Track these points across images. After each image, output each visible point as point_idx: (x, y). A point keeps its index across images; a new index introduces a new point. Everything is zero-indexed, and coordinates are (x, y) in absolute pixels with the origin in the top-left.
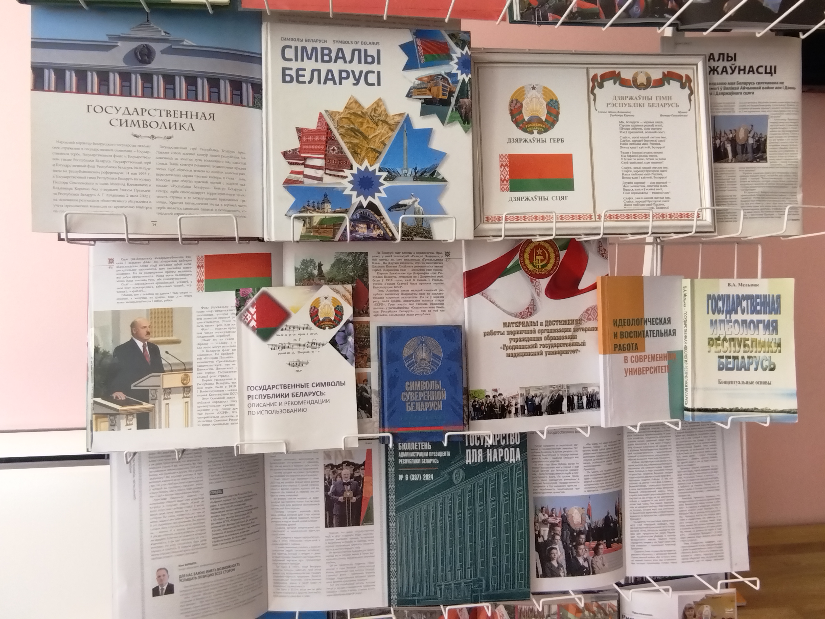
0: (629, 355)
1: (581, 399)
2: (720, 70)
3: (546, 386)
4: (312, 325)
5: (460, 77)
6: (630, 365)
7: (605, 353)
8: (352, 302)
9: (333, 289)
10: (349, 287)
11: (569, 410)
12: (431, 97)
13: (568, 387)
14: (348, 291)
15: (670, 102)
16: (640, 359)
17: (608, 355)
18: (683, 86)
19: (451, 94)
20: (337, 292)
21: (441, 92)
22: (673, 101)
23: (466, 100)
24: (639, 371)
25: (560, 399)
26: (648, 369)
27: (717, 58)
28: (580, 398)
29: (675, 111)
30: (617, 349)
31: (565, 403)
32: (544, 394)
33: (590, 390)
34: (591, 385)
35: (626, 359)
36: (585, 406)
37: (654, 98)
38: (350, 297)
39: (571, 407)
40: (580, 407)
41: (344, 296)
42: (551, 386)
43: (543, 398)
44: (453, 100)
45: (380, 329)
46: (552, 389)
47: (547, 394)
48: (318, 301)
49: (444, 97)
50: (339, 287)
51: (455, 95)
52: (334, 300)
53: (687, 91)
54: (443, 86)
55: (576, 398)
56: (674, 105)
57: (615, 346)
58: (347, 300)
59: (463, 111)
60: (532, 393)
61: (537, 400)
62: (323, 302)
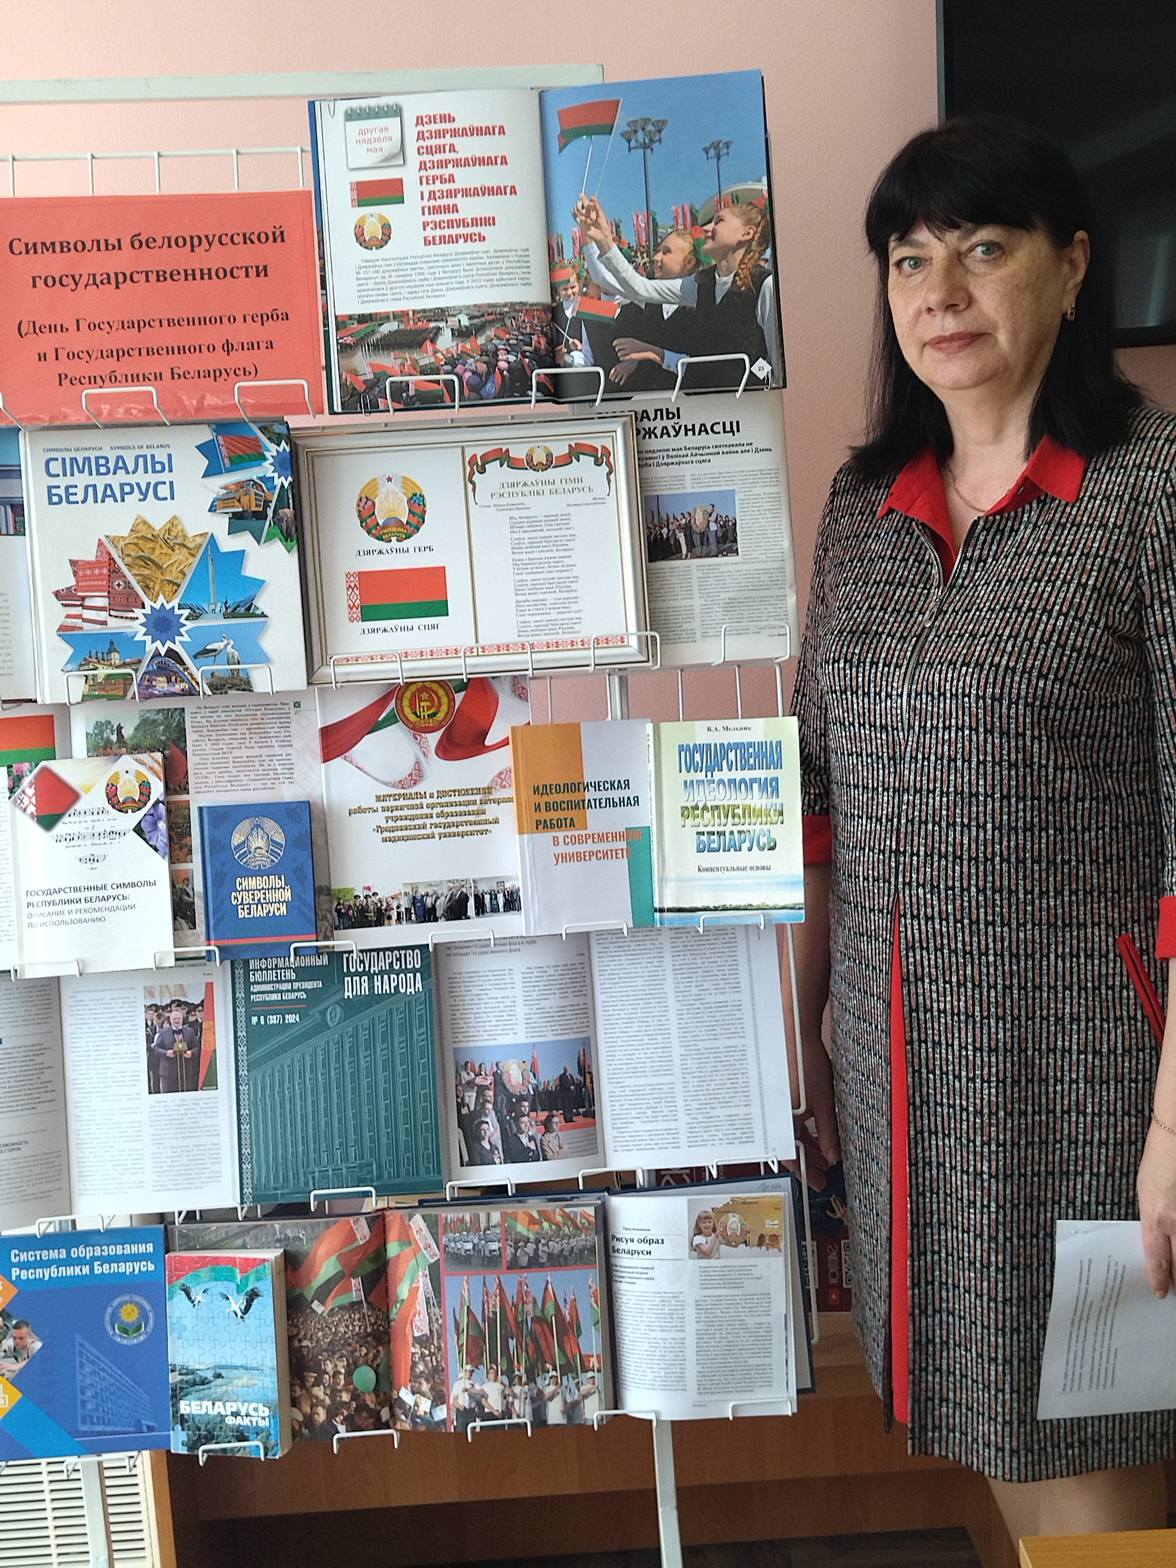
0: (560, 834)
1: (496, 898)
2: (658, 432)
3: (441, 882)
4: (109, 807)
5: (278, 482)
6: (562, 849)
7: (521, 832)
8: (162, 776)
9: (136, 760)
10: (159, 756)
11: (477, 914)
12: (240, 510)
13: (474, 881)
14: (157, 761)
15: (580, 485)
16: (580, 840)
17: (526, 836)
18: (598, 463)
19: (267, 503)
20: (142, 763)
21: (253, 503)
22: (585, 484)
23: (286, 510)
24: (579, 857)
25: (464, 898)
26: (592, 854)
27: (652, 416)
28: (494, 896)
29: (588, 497)
30: (541, 827)
31: (471, 904)
32: (440, 892)
33: (508, 885)
34: (509, 878)
35: (556, 841)
36: (501, 909)
37: (558, 482)
38: (160, 770)
39: (480, 909)
40: (495, 910)
41: (151, 768)
42: (450, 881)
43: (437, 898)
44: (270, 512)
45: (201, 809)
46: (451, 885)
47: (444, 891)
48: (116, 775)
49: (257, 509)
50: (144, 757)
51: (272, 505)
52: (138, 774)
53: (604, 469)
54: (256, 494)
55: (487, 898)
56: (586, 490)
57: (538, 823)
58: (156, 773)
59: (284, 525)
60: (422, 891)
61: (429, 902)
62: (124, 777)
